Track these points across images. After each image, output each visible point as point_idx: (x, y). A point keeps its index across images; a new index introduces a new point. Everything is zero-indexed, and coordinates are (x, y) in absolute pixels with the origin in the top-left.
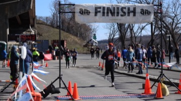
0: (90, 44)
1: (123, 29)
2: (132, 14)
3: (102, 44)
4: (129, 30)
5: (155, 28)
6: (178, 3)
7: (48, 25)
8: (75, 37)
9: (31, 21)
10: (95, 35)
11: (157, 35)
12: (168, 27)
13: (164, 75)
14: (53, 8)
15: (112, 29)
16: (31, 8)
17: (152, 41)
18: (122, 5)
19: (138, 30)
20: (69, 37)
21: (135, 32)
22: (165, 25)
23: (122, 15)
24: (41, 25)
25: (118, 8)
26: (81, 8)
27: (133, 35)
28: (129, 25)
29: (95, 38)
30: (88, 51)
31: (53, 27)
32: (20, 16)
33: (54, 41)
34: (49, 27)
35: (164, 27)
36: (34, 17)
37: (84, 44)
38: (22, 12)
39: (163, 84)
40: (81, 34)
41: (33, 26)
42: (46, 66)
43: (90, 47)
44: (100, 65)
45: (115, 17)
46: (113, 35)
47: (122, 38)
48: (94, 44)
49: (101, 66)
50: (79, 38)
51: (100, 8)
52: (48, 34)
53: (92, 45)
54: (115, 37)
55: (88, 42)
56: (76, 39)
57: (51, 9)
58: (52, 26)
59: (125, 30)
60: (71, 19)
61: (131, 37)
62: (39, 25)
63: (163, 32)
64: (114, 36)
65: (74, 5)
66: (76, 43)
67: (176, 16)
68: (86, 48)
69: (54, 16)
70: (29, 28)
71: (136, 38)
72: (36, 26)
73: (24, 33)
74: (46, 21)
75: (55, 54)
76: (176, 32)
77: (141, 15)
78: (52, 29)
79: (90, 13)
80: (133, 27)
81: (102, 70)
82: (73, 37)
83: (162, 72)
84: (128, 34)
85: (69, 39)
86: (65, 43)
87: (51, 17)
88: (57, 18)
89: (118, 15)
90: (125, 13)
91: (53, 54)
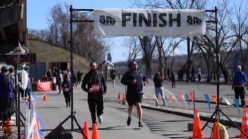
0: (103, 68)
1: (148, 46)
2: (175, 24)
3: (117, 67)
4: (156, 48)
5: (193, 46)
6: (225, 10)
7: (45, 42)
8: (82, 58)
9: (21, 36)
10: (109, 55)
11: (196, 54)
12: (212, 44)
13: (220, 111)
14: (51, 18)
15: (133, 47)
16: (22, 17)
17: (189, 62)
18: (161, 11)
19: (169, 47)
20: (73, 58)
21: (165, 50)
22: (206, 40)
23: (161, 25)
24: (35, 42)
25: (155, 15)
26: (101, 14)
27: (163, 55)
28: (157, 41)
29: (110, 59)
31: (52, 44)
32: (5, 28)
33: (53, 64)
34: (46, 44)
35: (206, 43)
36: (25, 31)
38: (9, 23)
39: (220, 124)
40: (90, 54)
41: (23, 43)
42: (45, 99)
43: (103, 72)
44: (119, 97)
45: (152, 28)
46: (133, 56)
47: (147, 59)
48: (109, 68)
49: (121, 98)
50: (87, 59)
51: (129, 14)
52: (43, 54)
53: (106, 69)
54: (136, 58)
55: (101, 65)
56: (84, 61)
57: (48, 19)
58: (50, 42)
59: (151, 47)
60: (76, 33)
61: (160, 58)
62: (31, 42)
63: (204, 51)
64: (135, 56)
65: (91, 10)
66: (84, 66)
67: (222, 27)
69: (52, 29)
70: (18, 46)
71: (166, 58)
72: (27, 42)
73: (11, 53)
74: (41, 37)
76: (223, 51)
77: (188, 24)
78: (50, 47)
79: (115, 21)
80: (162, 44)
81: (124, 103)
82: (78, 58)
83: (218, 107)
84: (156, 53)
87: (49, 30)
88: (56, 32)
89: (155, 25)
90: (165, 22)
91: (53, 82)
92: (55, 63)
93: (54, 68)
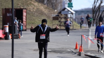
0: (63, 16)
8: (40, 4)
20: (31, 4)
29: (70, 5)
30: (60, 25)
33: (7, 10)
37: (54, 15)
43: (63, 20)
48: (69, 16)
50: (46, 6)
55: (60, 13)
56: (42, 7)
66: (42, 13)
68: (57, 22)
75: (7, 31)
82: (36, 4)
85: (31, 7)
86: (24, 14)
91: (5, 31)
92: (9, 9)
93: (8, 15)
